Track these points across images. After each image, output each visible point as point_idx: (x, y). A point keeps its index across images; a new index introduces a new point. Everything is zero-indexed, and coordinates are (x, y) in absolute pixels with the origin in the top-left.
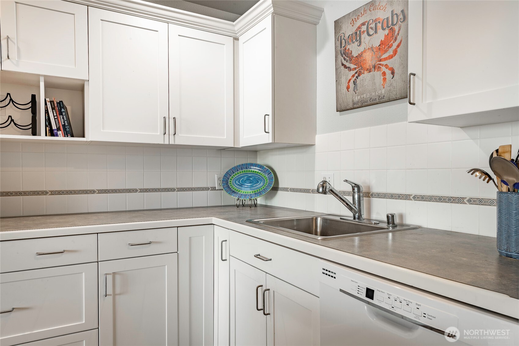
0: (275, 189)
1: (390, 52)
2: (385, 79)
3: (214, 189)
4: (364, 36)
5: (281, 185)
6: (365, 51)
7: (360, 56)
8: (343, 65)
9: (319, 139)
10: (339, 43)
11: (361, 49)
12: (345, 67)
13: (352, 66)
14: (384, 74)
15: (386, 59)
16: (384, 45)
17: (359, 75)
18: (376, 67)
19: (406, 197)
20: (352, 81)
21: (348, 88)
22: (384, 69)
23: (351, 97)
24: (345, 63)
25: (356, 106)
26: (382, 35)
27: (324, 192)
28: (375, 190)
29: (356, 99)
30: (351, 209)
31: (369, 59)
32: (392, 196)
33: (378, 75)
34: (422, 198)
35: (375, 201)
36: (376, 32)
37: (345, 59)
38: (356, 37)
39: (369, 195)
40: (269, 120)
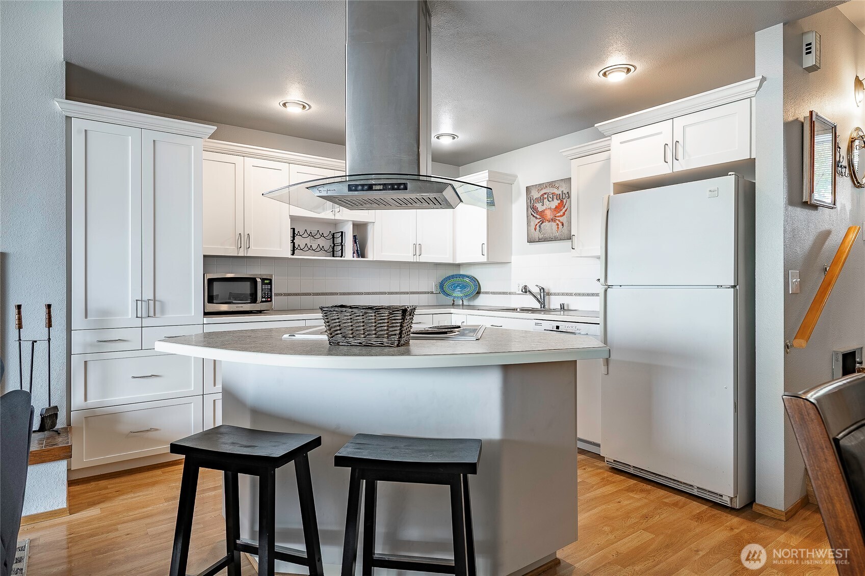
0: (479, 293)
1: (561, 213)
2: (558, 228)
3: (432, 293)
4: (546, 201)
5: (482, 290)
6: (546, 209)
7: (543, 211)
8: (532, 214)
9: (514, 259)
10: (529, 201)
11: (544, 208)
12: (533, 216)
13: (538, 217)
14: (558, 224)
15: (558, 217)
16: (558, 208)
17: (542, 223)
18: (553, 220)
19: (571, 294)
20: (538, 225)
21: (535, 229)
22: (557, 222)
23: (536, 235)
24: (533, 214)
25: (540, 240)
26: (556, 203)
27: (526, 292)
28: (552, 291)
29: (541, 237)
30: (539, 302)
31: (549, 215)
32: (563, 294)
33: (554, 224)
34: (579, 295)
35: (552, 297)
36: (553, 200)
37: (533, 212)
38: (541, 199)
39: (549, 294)
40: (485, 247)
